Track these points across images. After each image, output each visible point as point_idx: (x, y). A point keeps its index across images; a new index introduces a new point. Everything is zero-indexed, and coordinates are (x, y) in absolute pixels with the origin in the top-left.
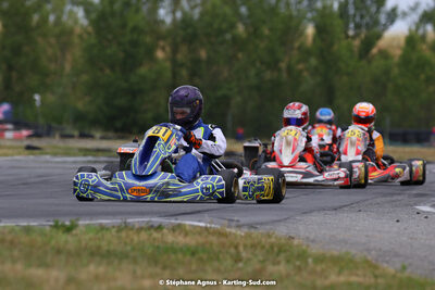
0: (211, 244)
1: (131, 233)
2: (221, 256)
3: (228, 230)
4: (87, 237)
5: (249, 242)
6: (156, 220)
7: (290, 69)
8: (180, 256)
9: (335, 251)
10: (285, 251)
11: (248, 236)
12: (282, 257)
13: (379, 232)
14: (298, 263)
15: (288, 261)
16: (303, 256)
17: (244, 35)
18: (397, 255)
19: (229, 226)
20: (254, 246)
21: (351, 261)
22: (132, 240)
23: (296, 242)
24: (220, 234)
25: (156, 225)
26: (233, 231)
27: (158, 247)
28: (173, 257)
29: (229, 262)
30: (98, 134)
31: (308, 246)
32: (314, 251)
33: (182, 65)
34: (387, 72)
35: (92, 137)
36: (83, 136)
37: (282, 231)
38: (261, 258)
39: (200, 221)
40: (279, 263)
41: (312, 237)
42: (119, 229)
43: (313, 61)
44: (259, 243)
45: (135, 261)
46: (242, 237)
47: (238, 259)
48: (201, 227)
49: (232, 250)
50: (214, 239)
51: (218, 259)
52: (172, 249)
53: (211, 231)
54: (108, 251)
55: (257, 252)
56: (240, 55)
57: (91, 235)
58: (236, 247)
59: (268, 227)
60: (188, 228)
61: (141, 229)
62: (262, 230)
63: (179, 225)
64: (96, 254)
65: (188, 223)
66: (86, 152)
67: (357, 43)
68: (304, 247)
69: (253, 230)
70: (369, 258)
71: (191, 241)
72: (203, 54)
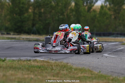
0: (45, 65)
1: (22, 62)
2: (48, 68)
3: (50, 61)
4: (9, 63)
5: (55, 64)
6: (29, 58)
7: (67, 15)
8: (36, 68)
9: (80, 67)
10: (66, 67)
11: (55, 63)
12: (65, 69)
13: (93, 61)
14: (69, 70)
15: (67, 70)
16: (71, 68)
17: (54, 5)
18: (98, 68)
19: (50, 60)
20: (57, 66)
21: (85, 70)
22: (22, 64)
23: (69, 64)
24: (47, 62)
25: (29, 59)
26: (51, 61)
27: (29, 66)
28: (34, 69)
29: (50, 70)
30: (12, 33)
31: (72, 66)
32: (74, 67)
33: (36, 14)
34: (95, 16)
35: (10, 34)
36: (8, 34)
37: (65, 61)
38: (59, 69)
39: (41, 59)
40: (64, 70)
41: (74, 63)
42: (18, 61)
43: (74, 13)
44: (58, 65)
45: (23, 70)
46: (53, 63)
47: (52, 69)
48: (42, 60)
49: (51, 67)
50: (45, 64)
51: (47, 69)
52: (33, 67)
53: (45, 61)
54: (15, 67)
55: (58, 67)
56: (53, 11)
57: (10, 62)
58: (52, 66)
59: (61, 60)
60: (38, 60)
61: (24, 61)
62: (59, 61)
63: (35, 60)
64: (12, 68)
65: (38, 59)
66: (9, 38)
67: (86, 8)
68: (71, 66)
69: (57, 61)
70: (90, 69)
71: (39, 64)
72: (42, 10)
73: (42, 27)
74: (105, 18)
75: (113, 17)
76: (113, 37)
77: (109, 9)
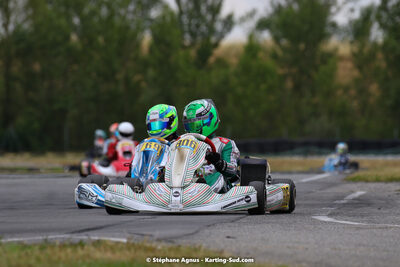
7: (127, 81)
17: (79, 47)
34: (226, 82)
43: (151, 73)
67: (193, 53)
72: (37, 67)
73: (36, 125)
74: (263, 87)
75: (289, 84)
76: (299, 154)
77: (274, 56)
